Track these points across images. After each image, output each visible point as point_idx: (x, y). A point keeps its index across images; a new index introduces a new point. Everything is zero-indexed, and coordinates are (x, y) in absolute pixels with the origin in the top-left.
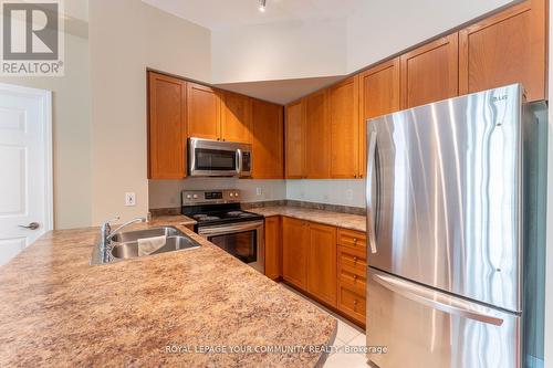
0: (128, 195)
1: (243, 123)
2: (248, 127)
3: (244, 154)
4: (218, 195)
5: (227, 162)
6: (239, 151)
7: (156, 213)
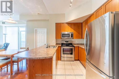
0: (53, 41)
1: (72, 28)
2: (73, 29)
3: (71, 34)
4: (68, 42)
5: (68, 36)
6: (70, 34)
7: (57, 44)
